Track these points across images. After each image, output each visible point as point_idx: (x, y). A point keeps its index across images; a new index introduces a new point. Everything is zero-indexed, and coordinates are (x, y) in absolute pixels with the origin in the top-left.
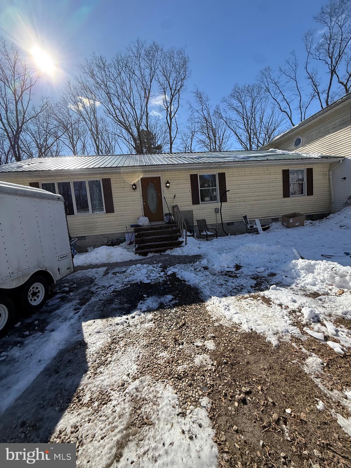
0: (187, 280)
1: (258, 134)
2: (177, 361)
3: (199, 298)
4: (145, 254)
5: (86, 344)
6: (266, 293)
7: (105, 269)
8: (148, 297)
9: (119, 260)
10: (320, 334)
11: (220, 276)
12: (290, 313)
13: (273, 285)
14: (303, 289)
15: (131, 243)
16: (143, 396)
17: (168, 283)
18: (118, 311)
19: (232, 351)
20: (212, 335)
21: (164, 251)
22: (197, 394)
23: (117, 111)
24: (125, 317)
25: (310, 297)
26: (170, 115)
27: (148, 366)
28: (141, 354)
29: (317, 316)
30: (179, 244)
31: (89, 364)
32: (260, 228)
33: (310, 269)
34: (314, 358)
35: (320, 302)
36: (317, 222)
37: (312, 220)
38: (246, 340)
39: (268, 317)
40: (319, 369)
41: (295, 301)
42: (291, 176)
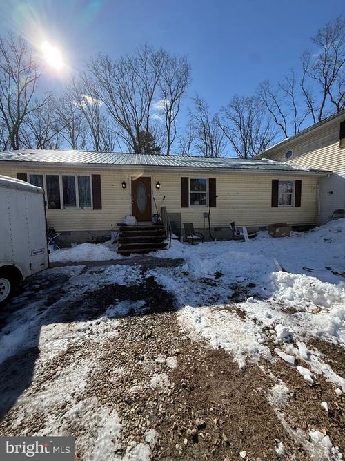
0: (164, 285)
1: (253, 144)
2: (132, 380)
3: (173, 307)
4: (128, 254)
5: (39, 352)
6: (242, 306)
7: (83, 267)
8: (120, 301)
9: (100, 259)
10: (291, 357)
11: (198, 283)
12: (263, 330)
13: (250, 296)
14: (281, 303)
15: (115, 242)
16: (82, 424)
17: (144, 287)
18: (84, 315)
19: (195, 371)
20: (177, 350)
21: (147, 252)
22: (144, 425)
23: (119, 111)
24: (89, 322)
25: (286, 312)
26: (170, 119)
27: (98, 385)
28: (95, 369)
29: (290, 335)
30: (163, 247)
31: (35, 378)
32: (246, 235)
33: (289, 283)
34: (281, 386)
35: (295, 319)
36: (302, 234)
37: (298, 231)
38: (211, 359)
39: (239, 333)
40: (285, 401)
41: (270, 317)
42: (280, 186)
